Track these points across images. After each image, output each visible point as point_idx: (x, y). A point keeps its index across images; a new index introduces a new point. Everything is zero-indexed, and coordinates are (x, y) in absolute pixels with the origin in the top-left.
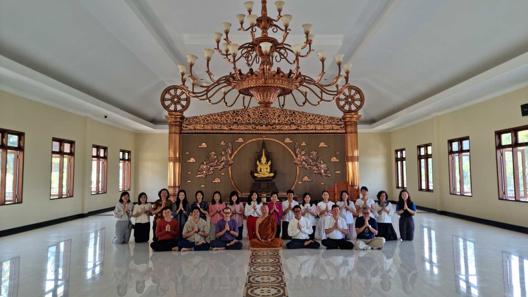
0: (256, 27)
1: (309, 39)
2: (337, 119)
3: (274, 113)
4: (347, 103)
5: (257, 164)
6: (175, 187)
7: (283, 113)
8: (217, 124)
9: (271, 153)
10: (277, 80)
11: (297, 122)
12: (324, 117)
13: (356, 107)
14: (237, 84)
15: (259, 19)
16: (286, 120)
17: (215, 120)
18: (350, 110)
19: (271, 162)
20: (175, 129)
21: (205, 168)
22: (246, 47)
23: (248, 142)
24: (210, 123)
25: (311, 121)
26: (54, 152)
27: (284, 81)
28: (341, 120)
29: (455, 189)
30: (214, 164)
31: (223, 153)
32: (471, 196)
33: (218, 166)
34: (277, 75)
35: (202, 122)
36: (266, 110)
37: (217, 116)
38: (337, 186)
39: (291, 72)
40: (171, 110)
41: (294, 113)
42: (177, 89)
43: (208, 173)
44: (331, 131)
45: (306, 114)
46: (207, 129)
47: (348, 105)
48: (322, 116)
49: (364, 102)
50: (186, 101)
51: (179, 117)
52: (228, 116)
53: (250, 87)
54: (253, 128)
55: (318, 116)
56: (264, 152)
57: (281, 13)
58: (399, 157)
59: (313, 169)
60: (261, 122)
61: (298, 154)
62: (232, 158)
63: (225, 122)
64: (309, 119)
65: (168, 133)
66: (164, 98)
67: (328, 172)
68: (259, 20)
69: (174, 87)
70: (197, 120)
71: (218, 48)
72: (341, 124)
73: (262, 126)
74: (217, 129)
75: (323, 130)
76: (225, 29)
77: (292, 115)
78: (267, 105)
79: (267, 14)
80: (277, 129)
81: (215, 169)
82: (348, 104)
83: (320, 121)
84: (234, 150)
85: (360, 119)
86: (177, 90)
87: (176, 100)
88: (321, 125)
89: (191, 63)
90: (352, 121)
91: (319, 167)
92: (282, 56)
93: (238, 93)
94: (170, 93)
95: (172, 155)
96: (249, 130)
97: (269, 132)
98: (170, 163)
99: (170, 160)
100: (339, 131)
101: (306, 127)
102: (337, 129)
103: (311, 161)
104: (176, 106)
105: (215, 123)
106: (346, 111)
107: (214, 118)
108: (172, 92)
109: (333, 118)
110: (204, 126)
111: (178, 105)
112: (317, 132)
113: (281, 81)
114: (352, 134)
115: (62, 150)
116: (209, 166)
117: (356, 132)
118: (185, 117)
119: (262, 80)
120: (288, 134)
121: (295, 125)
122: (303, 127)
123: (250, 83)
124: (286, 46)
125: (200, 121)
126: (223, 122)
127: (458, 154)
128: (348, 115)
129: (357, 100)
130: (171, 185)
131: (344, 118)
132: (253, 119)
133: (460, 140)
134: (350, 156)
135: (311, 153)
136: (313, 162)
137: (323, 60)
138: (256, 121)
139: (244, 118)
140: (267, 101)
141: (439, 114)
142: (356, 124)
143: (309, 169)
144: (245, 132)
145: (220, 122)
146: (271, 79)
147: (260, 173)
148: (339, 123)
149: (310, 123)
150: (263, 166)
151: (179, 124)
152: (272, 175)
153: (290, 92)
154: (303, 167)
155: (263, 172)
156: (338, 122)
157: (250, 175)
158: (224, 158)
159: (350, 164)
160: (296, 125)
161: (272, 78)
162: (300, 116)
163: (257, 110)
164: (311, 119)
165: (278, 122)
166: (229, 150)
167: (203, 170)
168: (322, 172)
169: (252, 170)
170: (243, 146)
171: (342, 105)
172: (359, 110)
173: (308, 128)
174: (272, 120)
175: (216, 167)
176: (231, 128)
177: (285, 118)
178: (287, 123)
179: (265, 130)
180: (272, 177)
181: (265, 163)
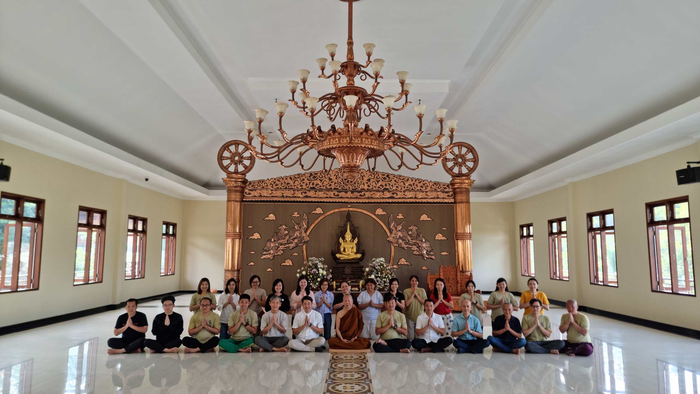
0: (340, 74)
1: (405, 89)
2: (444, 185)
3: (362, 177)
5: (339, 242)
6: (233, 270)
7: (374, 177)
8: (288, 190)
9: (358, 227)
10: (366, 139)
11: (392, 189)
12: (427, 182)
13: (468, 170)
14: (316, 143)
15: (344, 64)
16: (378, 185)
17: (287, 185)
18: (460, 173)
19: (358, 239)
20: (235, 196)
21: (273, 247)
22: (328, 99)
23: (329, 213)
24: (281, 188)
25: (410, 187)
26: (80, 225)
27: (373, 141)
28: (448, 186)
29: (596, 277)
30: (284, 242)
31: (296, 227)
32: (617, 287)
33: (289, 244)
34: (364, 134)
35: (270, 187)
36: (351, 175)
37: (288, 179)
38: (444, 272)
39: (382, 130)
40: (230, 172)
41: (388, 176)
42: (238, 145)
43: (277, 253)
44: (435, 201)
45: (404, 179)
46: (276, 197)
48: (424, 181)
49: (478, 163)
50: (249, 160)
51: (240, 180)
52: (303, 180)
53: (331, 147)
54: (335, 195)
55: (419, 180)
56: (348, 227)
57: (371, 57)
58: (525, 234)
59: (412, 249)
60: (346, 188)
61: (393, 228)
62: (308, 233)
63: (300, 187)
64: (407, 185)
65: (227, 200)
66: (222, 156)
67: (431, 253)
68: (344, 67)
69: (234, 142)
70: (263, 185)
71: (293, 100)
72: (449, 191)
73: (346, 192)
74: (289, 197)
75: (425, 198)
76: (302, 77)
77: (386, 179)
78: (352, 169)
79: (353, 58)
80: (367, 197)
81: (285, 248)
82: (458, 165)
83: (422, 187)
84: (310, 224)
85: (473, 185)
86: (238, 147)
87: (237, 158)
88: (423, 192)
89: (260, 118)
90: (463, 188)
91: (419, 246)
92: (372, 110)
93: (317, 154)
94: (229, 149)
95: (230, 228)
96: (330, 197)
97: (355, 201)
98: (228, 239)
99: (228, 236)
100: (446, 201)
101: (404, 194)
102: (443, 198)
103: (409, 238)
104: (237, 167)
105: (286, 188)
106: (456, 175)
107: (285, 182)
108: (232, 148)
109: (438, 184)
110: (272, 193)
111: (239, 165)
112: (417, 201)
113: (369, 140)
114: (462, 205)
115: (90, 221)
116: (277, 244)
117: (468, 202)
118: (247, 180)
119: (346, 138)
120: (380, 203)
121: (389, 192)
122: (400, 195)
123: (331, 143)
124: (376, 97)
125: (267, 186)
126: (297, 187)
127: (599, 232)
128: (458, 179)
129: (469, 161)
130: (228, 268)
131: (452, 184)
132: (335, 183)
133: (603, 214)
134: (460, 233)
135: (410, 228)
136: (412, 239)
137: (420, 117)
138: (340, 187)
139: (323, 183)
140: (352, 165)
141: (575, 179)
142: (467, 192)
143: (406, 249)
144: (325, 200)
145: (293, 187)
146: (357, 138)
147: (344, 253)
148: (446, 190)
149: (408, 190)
150: (348, 244)
151: (241, 189)
152: (359, 256)
153: (382, 153)
154: (400, 246)
155: (347, 252)
156: (445, 188)
157: (331, 257)
158: (297, 234)
159: (460, 243)
160: (391, 192)
161: (359, 137)
162: (395, 181)
163: (341, 172)
164: (410, 185)
165: (367, 187)
166: (304, 223)
167: (270, 249)
168: (424, 254)
169: (334, 250)
170: (322, 218)
171: (449, 167)
172: (472, 173)
173: (406, 195)
174: (360, 185)
175: (287, 245)
176: (307, 195)
177: (377, 183)
178: (379, 189)
179: (351, 198)
180: (359, 259)
181: (350, 241)
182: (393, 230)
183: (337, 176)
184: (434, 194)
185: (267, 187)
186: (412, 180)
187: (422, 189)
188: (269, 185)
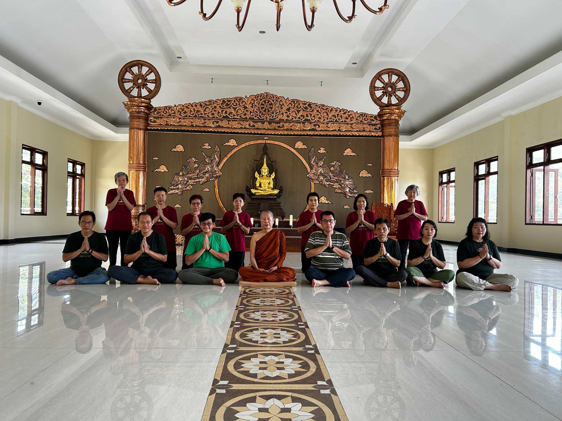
2: (371, 117)
3: (281, 106)
4: (386, 94)
5: (255, 176)
7: (294, 107)
8: (198, 119)
9: (276, 161)
11: (313, 120)
12: (353, 113)
13: (398, 100)
16: (299, 116)
17: (197, 113)
18: (390, 103)
19: (275, 173)
20: (138, 123)
21: (181, 181)
23: (244, 145)
24: (190, 116)
25: (334, 118)
28: (375, 117)
29: (532, 217)
30: (194, 176)
31: (207, 161)
33: (199, 178)
35: (177, 114)
37: (198, 106)
40: (133, 96)
41: (310, 105)
42: (142, 66)
43: (186, 188)
44: (361, 134)
45: (327, 108)
46: (184, 126)
47: (387, 96)
48: (349, 112)
49: (410, 92)
50: (154, 83)
51: (144, 104)
52: (215, 107)
54: (250, 126)
55: (343, 111)
56: (265, 160)
58: (445, 181)
59: (334, 187)
60: (262, 118)
61: (314, 164)
62: (220, 167)
63: (211, 116)
64: (330, 116)
66: (123, 78)
67: (355, 191)
69: (137, 62)
70: (170, 111)
72: (376, 123)
73: (263, 123)
74: (199, 126)
75: (350, 131)
80: (285, 128)
81: (195, 182)
83: (347, 118)
84: (222, 157)
86: (141, 68)
87: (140, 81)
88: (348, 124)
90: (392, 119)
91: (342, 183)
94: (131, 71)
95: (133, 160)
96: (245, 128)
97: (273, 133)
98: (131, 171)
99: (130, 168)
100: (373, 134)
101: (327, 126)
102: (370, 131)
103: (331, 175)
104: (141, 90)
105: (196, 116)
106: (384, 105)
107: (194, 109)
108: (135, 70)
110: (180, 121)
111: (143, 88)
112: (341, 134)
114: (391, 138)
116: (186, 179)
117: (397, 135)
120: (301, 135)
121: (311, 123)
122: (322, 127)
125: (175, 113)
126: (208, 116)
127: (541, 168)
128: (387, 110)
129: (400, 90)
131: (380, 115)
132: (251, 112)
134: (388, 169)
135: (332, 164)
136: (334, 176)
138: (256, 116)
139: (237, 111)
141: (513, 113)
142: (397, 123)
143: (327, 186)
144: (240, 131)
145: (203, 116)
147: (259, 189)
148: (373, 122)
149: (332, 121)
150: (264, 179)
151: (144, 116)
152: (276, 192)
154: (321, 184)
155: (263, 188)
156: (372, 120)
158: (208, 167)
159: (386, 180)
160: (312, 124)
162: (318, 111)
163: (257, 100)
164: (333, 116)
165: (286, 118)
166: (216, 157)
167: (178, 183)
168: (346, 192)
169: (249, 185)
170: (235, 151)
171: (378, 97)
172: (402, 104)
173: (329, 128)
174: (278, 115)
175: (197, 180)
176: (218, 125)
177: (297, 113)
178: (299, 120)
179: (268, 129)
180: (276, 195)
181: (267, 176)
182: (313, 166)
183: (252, 104)
184: (361, 127)
185: (175, 115)
186: (336, 111)
187: (347, 120)
188: (176, 112)
